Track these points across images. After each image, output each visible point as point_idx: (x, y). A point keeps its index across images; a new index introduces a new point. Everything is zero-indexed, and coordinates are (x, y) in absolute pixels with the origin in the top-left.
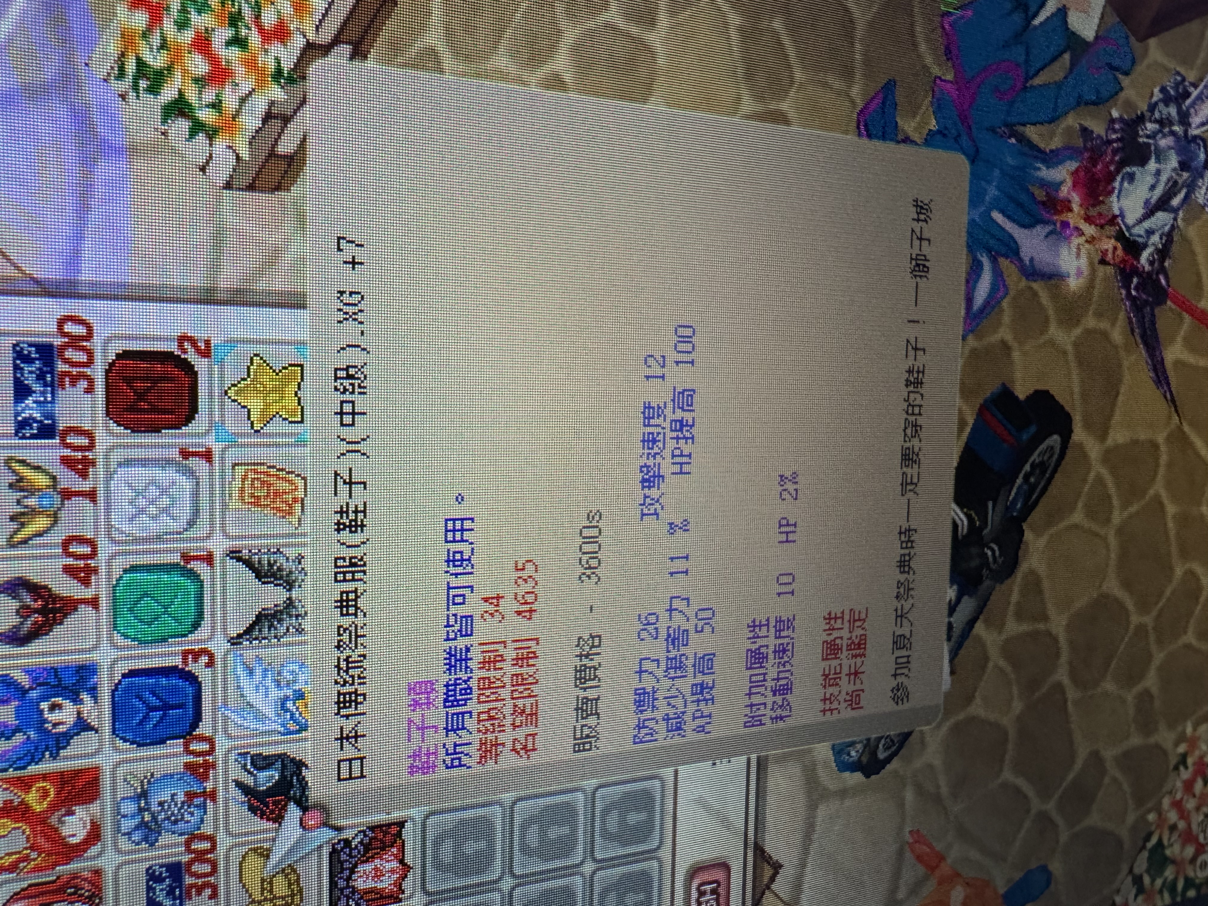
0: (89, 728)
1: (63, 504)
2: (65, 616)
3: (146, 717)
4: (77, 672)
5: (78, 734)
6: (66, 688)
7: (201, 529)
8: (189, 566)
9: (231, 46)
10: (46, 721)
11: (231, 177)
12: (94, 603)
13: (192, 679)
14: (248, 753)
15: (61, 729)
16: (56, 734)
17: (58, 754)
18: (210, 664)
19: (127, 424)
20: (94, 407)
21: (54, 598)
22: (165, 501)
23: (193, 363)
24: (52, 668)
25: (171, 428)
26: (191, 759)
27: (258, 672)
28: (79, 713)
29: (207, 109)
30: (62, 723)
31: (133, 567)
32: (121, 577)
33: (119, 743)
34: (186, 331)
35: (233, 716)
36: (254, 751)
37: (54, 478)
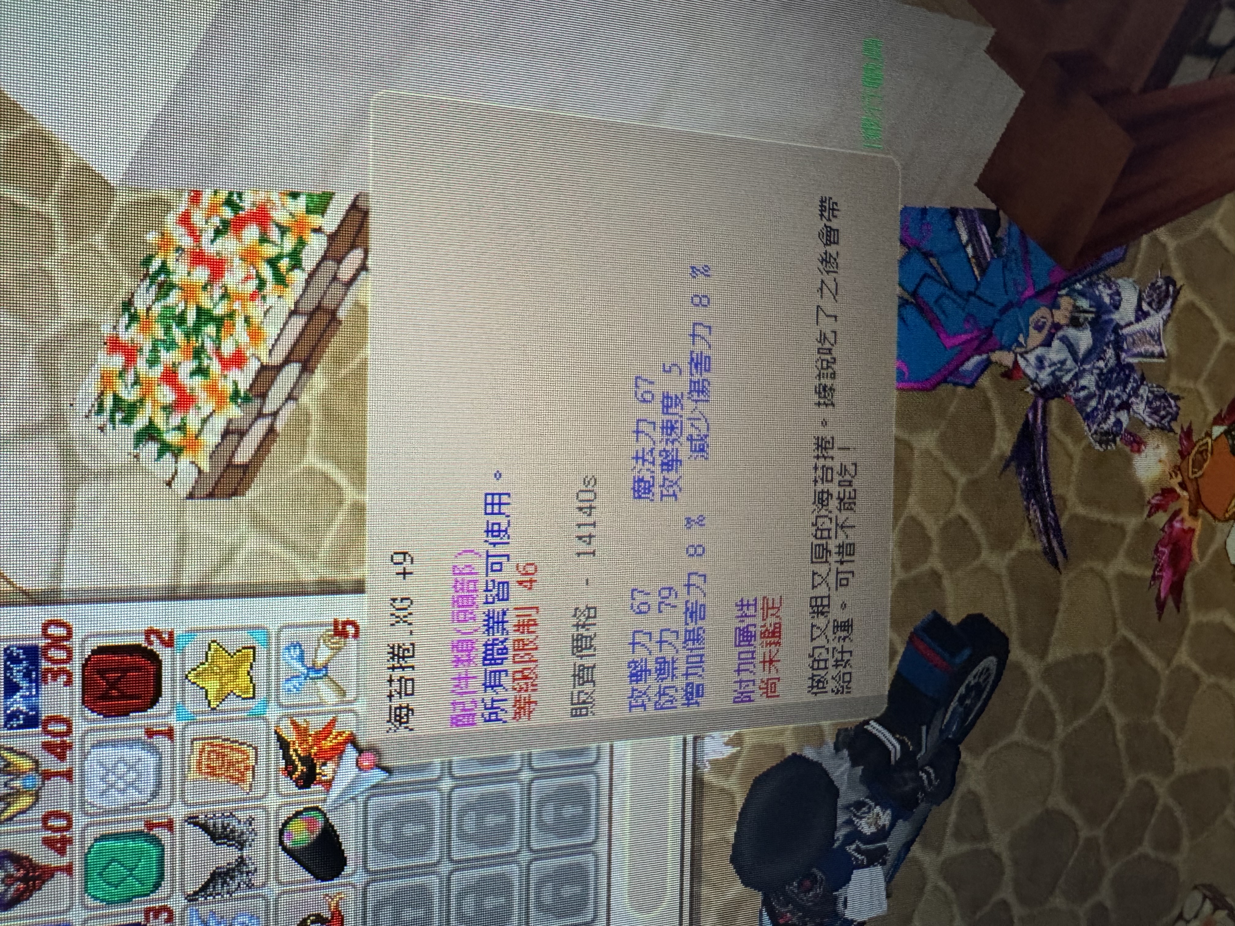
37: (36, 762)
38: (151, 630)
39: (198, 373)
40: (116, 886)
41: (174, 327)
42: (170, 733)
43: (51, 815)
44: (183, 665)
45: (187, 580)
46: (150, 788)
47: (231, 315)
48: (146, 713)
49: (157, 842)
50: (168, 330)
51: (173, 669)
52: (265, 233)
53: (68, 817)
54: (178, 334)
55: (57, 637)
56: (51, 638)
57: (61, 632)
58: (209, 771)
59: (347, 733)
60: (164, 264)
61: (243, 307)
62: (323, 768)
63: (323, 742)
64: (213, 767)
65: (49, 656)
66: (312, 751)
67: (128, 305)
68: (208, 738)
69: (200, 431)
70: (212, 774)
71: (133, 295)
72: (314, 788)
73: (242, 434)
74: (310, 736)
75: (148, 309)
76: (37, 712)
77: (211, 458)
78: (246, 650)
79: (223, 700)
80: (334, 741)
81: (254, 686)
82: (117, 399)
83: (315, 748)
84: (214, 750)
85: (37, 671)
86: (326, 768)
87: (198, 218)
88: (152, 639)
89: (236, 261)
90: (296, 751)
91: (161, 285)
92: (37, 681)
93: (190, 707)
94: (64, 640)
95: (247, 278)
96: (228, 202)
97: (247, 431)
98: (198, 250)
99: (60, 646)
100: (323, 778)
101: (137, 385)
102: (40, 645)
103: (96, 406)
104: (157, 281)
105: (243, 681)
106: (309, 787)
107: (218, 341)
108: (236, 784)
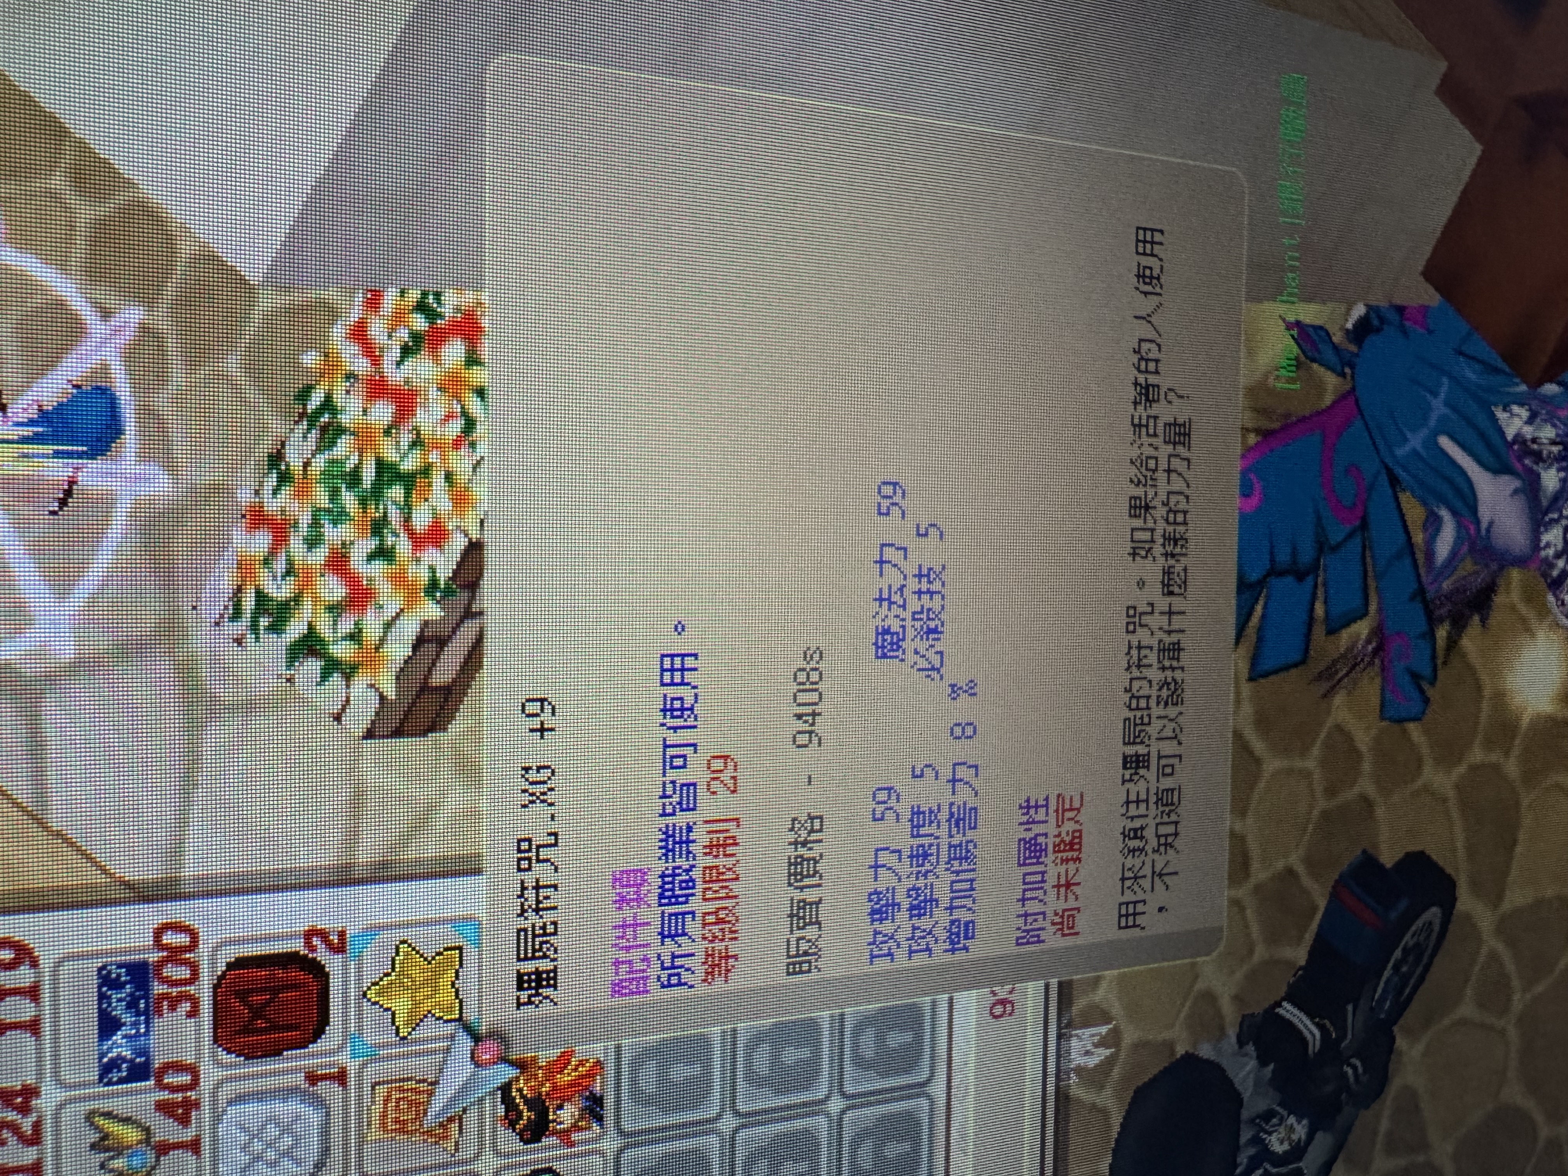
37: (147, 1130)
38: (312, 930)
39: (379, 556)
41: (344, 489)
42: (341, 1077)
44: (359, 979)
45: (365, 855)
47: (426, 470)
48: (307, 1050)
50: (334, 494)
51: (345, 985)
52: (474, 352)
54: (349, 500)
55: (176, 947)
56: (167, 949)
57: (182, 939)
58: (398, 1126)
59: (591, 1060)
60: (328, 398)
61: (444, 459)
62: (558, 1112)
63: (559, 1076)
64: (404, 1120)
65: (165, 975)
66: (544, 1089)
67: (276, 458)
68: (396, 1081)
69: (382, 640)
70: (402, 1131)
71: (283, 444)
72: (546, 1141)
73: (442, 642)
74: (540, 1068)
75: (306, 465)
76: (148, 1059)
77: (398, 678)
78: (449, 952)
79: (418, 1025)
80: (573, 1074)
81: (461, 1002)
82: (261, 597)
83: (548, 1085)
84: (404, 1098)
85: (146, 997)
86: (562, 1112)
87: (377, 330)
88: (314, 943)
89: (433, 393)
90: (520, 1090)
91: (324, 429)
92: (146, 1013)
93: (370, 1038)
94: (185, 951)
95: (449, 416)
96: (421, 307)
97: (450, 638)
98: (377, 378)
99: (181, 959)
100: (558, 1127)
101: (290, 576)
102: (151, 959)
103: (231, 607)
104: (318, 424)
105: (446, 996)
106: (539, 1141)
107: (407, 509)
108: (436, 1143)
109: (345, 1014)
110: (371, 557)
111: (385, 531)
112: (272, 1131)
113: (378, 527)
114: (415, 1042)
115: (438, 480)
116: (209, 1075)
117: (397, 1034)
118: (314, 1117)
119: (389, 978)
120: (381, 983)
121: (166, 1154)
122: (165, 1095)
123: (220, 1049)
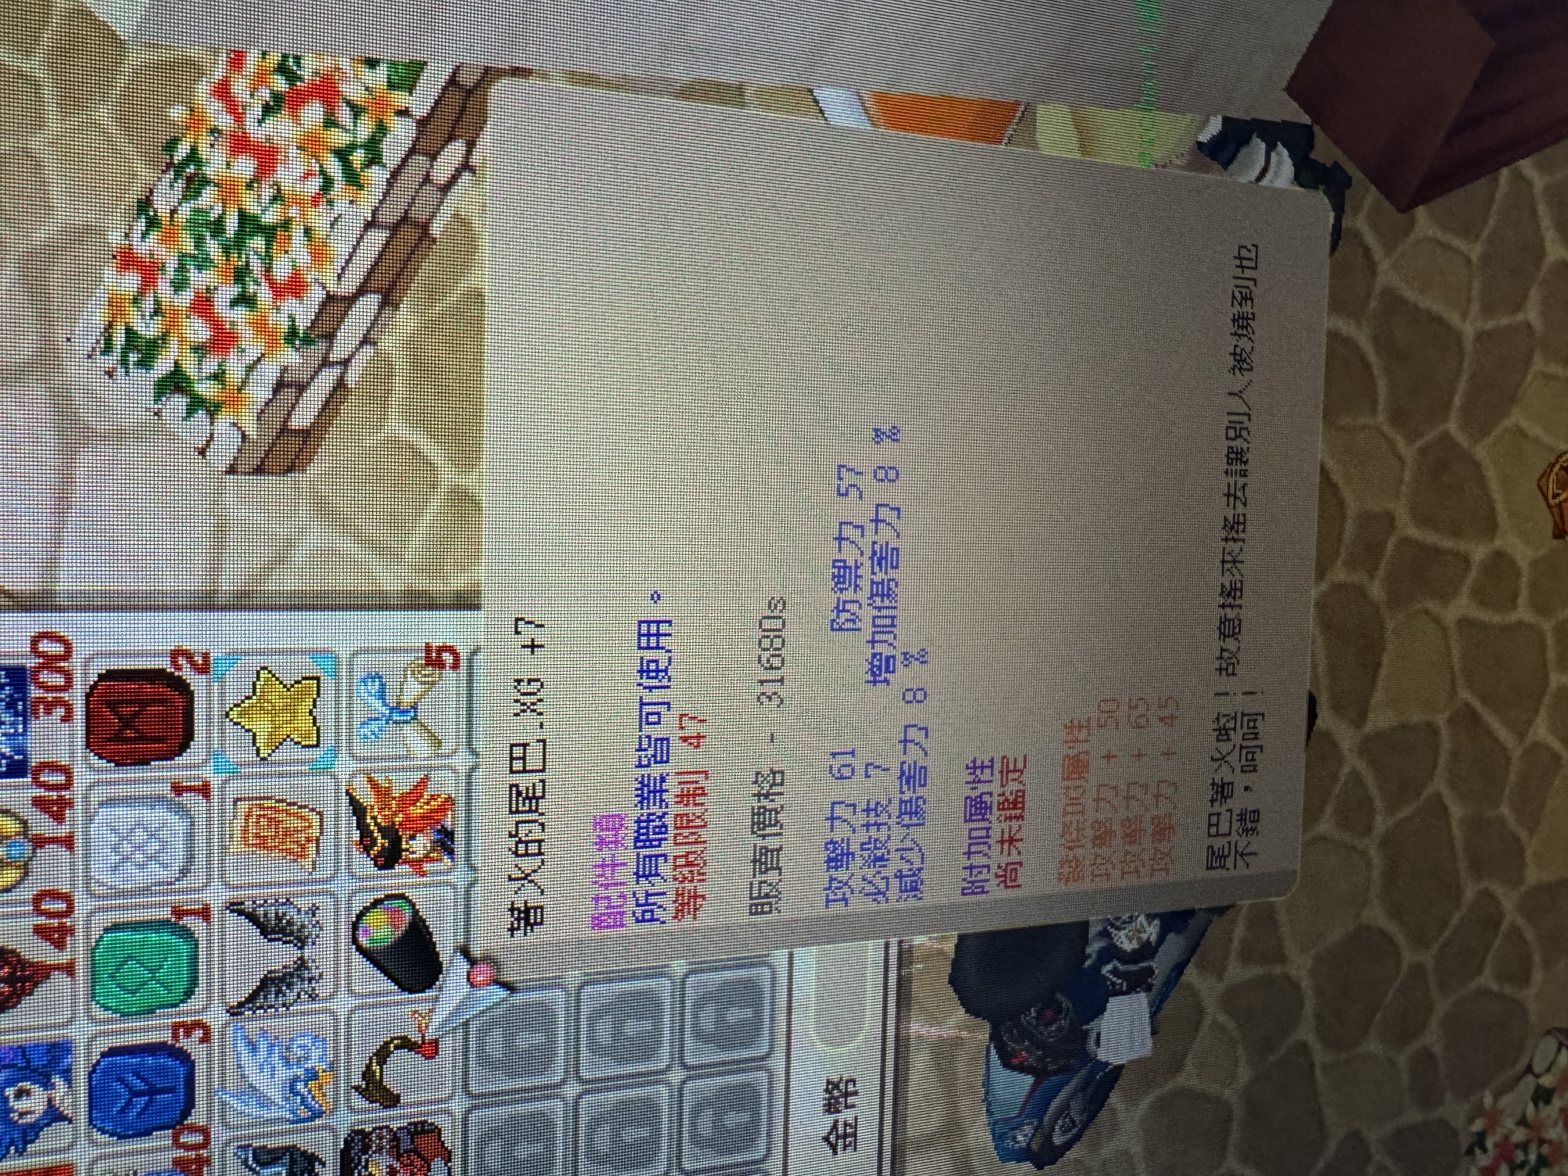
0: (61, 1117)
1: (34, 852)
2: (36, 985)
3: (129, 1103)
4: (49, 1051)
5: (48, 1125)
6: (34, 1071)
7: (197, 878)
8: (181, 923)
9: (237, 306)
10: (11, 1110)
11: (236, 459)
12: (69, 969)
13: (185, 1058)
14: (249, 1145)
15: (29, 1119)
16: (23, 1125)
17: (24, 1149)
18: (206, 1038)
19: (110, 756)
20: (72, 736)
21: (23, 964)
22: (155, 846)
23: (188, 681)
24: (20, 1047)
25: (162, 759)
26: (181, 1153)
27: (263, 1047)
28: (50, 1100)
29: (208, 382)
30: (30, 1113)
31: (115, 925)
32: (101, 937)
33: (97, 1136)
34: (181, 644)
35: (233, 1102)
36: (256, 1143)
37: (25, 823)
38: (179, 650)
39: (242, 303)
40: (133, 992)
41: (208, 238)
42: (205, 790)
43: (45, 895)
44: (222, 699)
45: (228, 584)
46: (178, 864)
47: (286, 224)
48: (173, 762)
49: (188, 935)
50: (199, 242)
51: (209, 701)
52: (332, 114)
53: (68, 899)
54: (213, 247)
55: (52, 656)
56: (43, 656)
57: (57, 649)
58: (258, 842)
59: (443, 796)
60: (194, 150)
61: (303, 215)
62: (411, 842)
63: (411, 808)
64: (264, 836)
65: (41, 680)
66: (397, 819)
67: (145, 205)
68: (256, 798)
69: (244, 383)
70: (263, 845)
71: (151, 192)
72: (399, 869)
73: (301, 388)
74: (394, 798)
75: (173, 212)
76: (25, 756)
77: (259, 418)
78: (307, 682)
79: (277, 748)
80: (425, 807)
81: (318, 729)
82: (130, 333)
83: (401, 816)
84: (264, 815)
85: (24, 700)
86: (415, 842)
87: (240, 88)
88: (180, 662)
89: (293, 151)
90: (374, 818)
91: (190, 180)
92: (24, 714)
93: (232, 756)
94: (60, 660)
95: (308, 174)
96: (282, 69)
97: (308, 384)
98: (240, 134)
99: (56, 667)
100: (411, 856)
101: (157, 316)
102: (28, 665)
103: (102, 342)
104: (184, 174)
105: (304, 722)
106: (392, 867)
107: (268, 259)
108: (295, 861)
109: (209, 732)
110: (234, 303)
111: (247, 279)
112: (140, 835)
113: (241, 275)
114: (276, 763)
115: (297, 234)
116: (82, 778)
117: (258, 754)
118: (180, 826)
119: (251, 701)
120: (243, 705)
121: (41, 847)
122: (41, 792)
123: (92, 754)
